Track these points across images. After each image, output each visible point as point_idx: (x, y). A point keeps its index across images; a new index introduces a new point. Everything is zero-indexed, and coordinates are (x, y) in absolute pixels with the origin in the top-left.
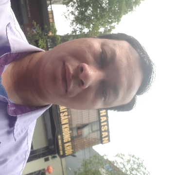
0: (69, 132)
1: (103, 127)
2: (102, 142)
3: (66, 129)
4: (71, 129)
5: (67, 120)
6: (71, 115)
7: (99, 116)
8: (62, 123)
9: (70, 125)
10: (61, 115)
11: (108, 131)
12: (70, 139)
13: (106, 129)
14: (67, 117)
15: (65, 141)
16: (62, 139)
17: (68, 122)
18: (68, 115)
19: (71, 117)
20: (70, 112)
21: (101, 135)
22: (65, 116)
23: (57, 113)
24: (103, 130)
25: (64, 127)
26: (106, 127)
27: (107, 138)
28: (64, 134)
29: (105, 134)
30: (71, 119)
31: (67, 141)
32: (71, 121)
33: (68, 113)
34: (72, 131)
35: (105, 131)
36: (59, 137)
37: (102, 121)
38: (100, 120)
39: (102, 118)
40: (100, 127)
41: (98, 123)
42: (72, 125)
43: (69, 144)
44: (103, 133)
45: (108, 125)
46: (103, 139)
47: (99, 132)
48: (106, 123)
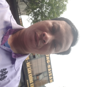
0: (32, 78)
1: (49, 74)
2: (49, 82)
3: (30, 76)
4: (33, 76)
5: (31, 71)
6: (33, 69)
7: (47, 69)
8: (28, 73)
9: (32, 74)
10: (28, 69)
11: (52, 76)
12: (33, 82)
13: (51, 75)
14: (31, 70)
15: (30, 83)
16: (29, 82)
17: (31, 72)
18: (31, 69)
19: (33, 70)
20: (32, 67)
21: (49, 78)
23: (26, 68)
24: (50, 75)
25: (29, 75)
27: (52, 80)
28: (29, 79)
29: (50, 78)
31: (31, 83)
32: (33, 72)
33: (31, 68)
34: (34, 77)
35: (51, 76)
36: (27, 81)
37: (49, 71)
38: (48, 70)
39: (49, 69)
40: (48, 74)
41: (47, 72)
42: (33, 74)
43: (33, 84)
44: (50, 77)
45: (52, 73)
46: (50, 80)
47: (48, 77)
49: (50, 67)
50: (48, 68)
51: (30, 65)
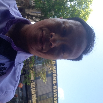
6: (37, 89)
12: (36, 102)
16: (32, 102)
17: (35, 93)
22: (34, 90)
23: (30, 88)
25: (33, 96)
26: (56, 95)
29: (55, 99)
34: (37, 98)
38: (53, 91)
40: (53, 95)
46: (54, 102)
47: (52, 98)
51: (34, 85)
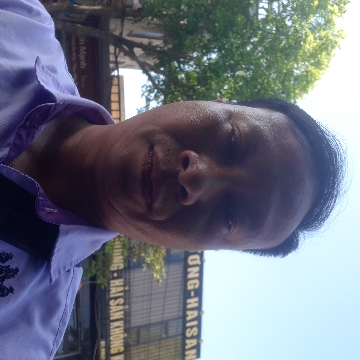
0: (122, 336)
3: (117, 330)
4: (127, 330)
9: (125, 323)
10: (112, 303)
12: (122, 349)
15: (112, 352)
17: (122, 316)
18: (124, 304)
20: (129, 298)
21: (184, 344)
22: (118, 305)
23: (105, 298)
25: (113, 325)
26: (195, 329)
27: (194, 351)
28: (111, 338)
30: (130, 312)
32: (129, 316)
33: (125, 299)
35: (192, 337)
37: (188, 318)
41: (181, 321)
42: (129, 322)
43: (120, 357)
45: (199, 326)
46: (187, 353)
47: (180, 338)
48: (195, 323)
49: (196, 305)
50: (189, 306)
51: (122, 289)
